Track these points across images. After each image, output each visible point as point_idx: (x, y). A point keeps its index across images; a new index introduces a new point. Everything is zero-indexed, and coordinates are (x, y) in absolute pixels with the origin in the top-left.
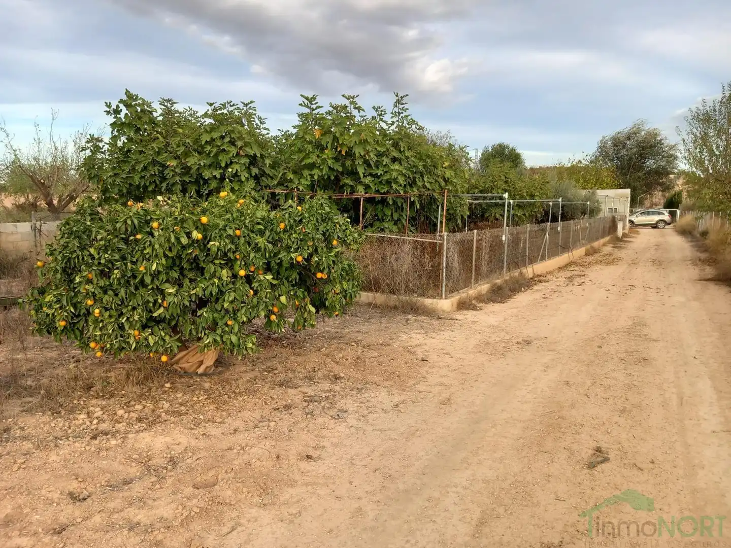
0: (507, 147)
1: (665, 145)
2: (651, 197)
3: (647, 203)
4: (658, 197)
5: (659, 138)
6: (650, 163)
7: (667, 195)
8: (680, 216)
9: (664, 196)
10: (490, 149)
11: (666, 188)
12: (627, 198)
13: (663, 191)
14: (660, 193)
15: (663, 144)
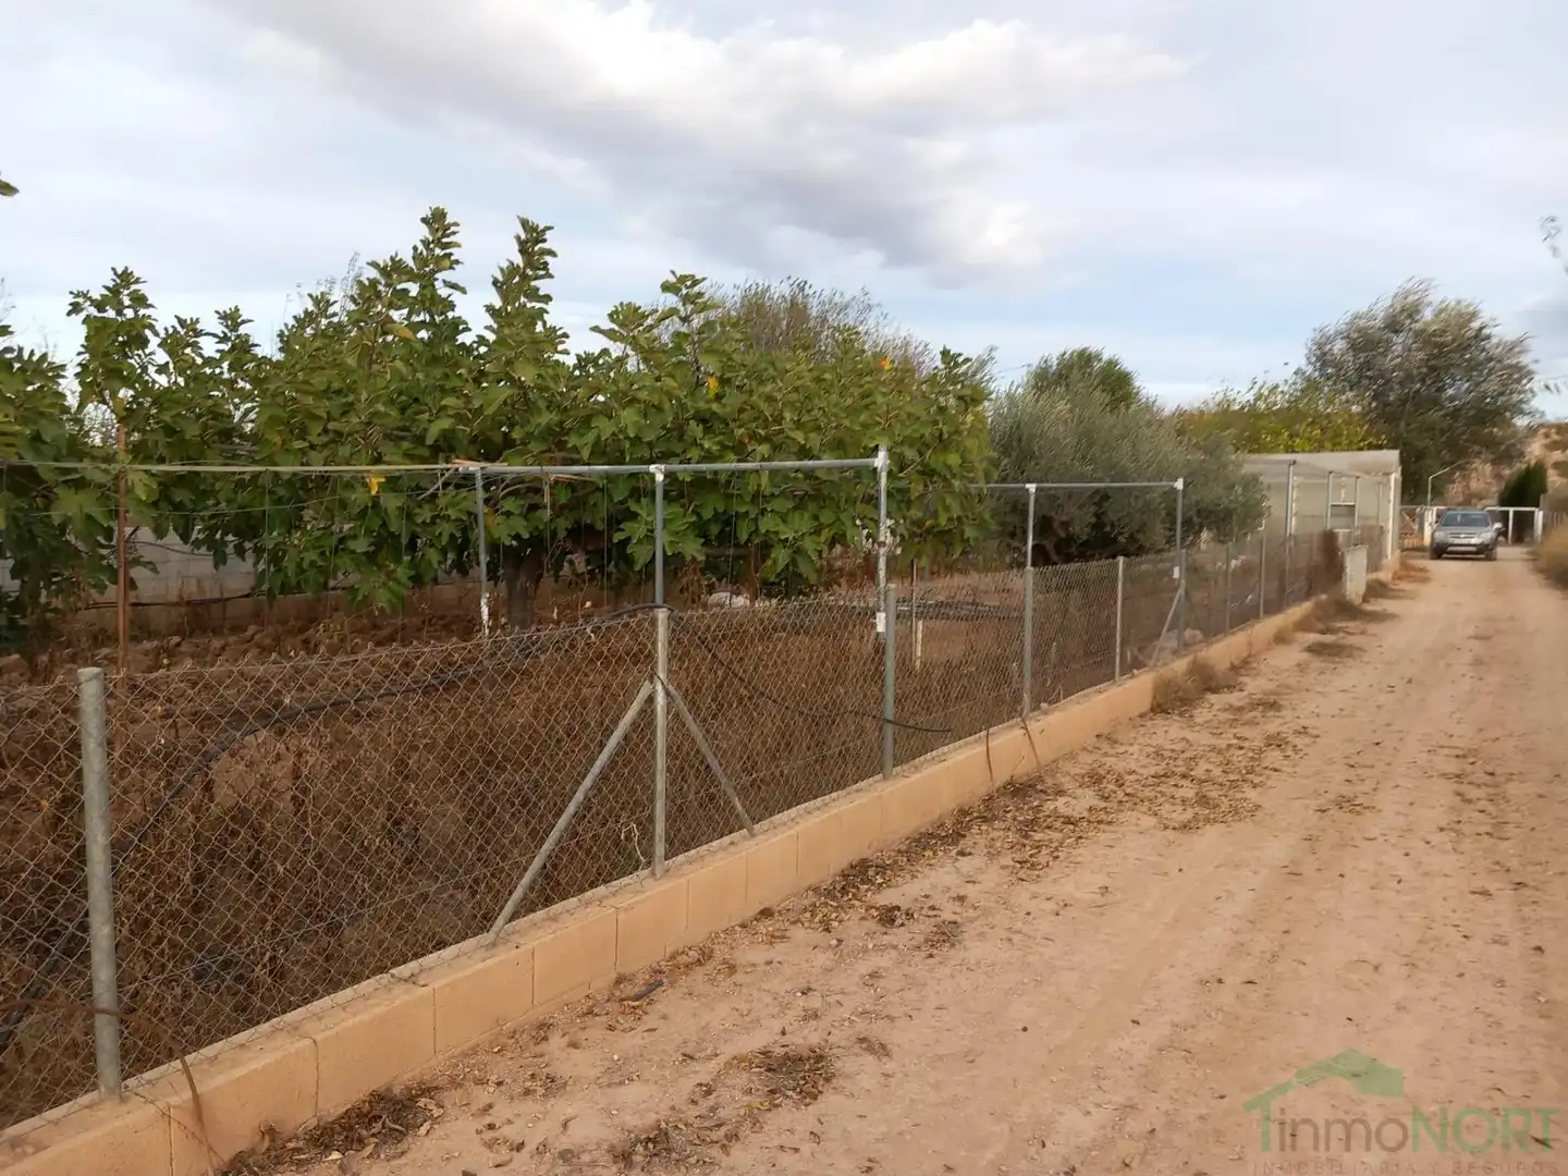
0: (1098, 357)
1: (1494, 341)
2: (1466, 477)
3: (1455, 490)
4: (1483, 476)
5: (1476, 325)
6: (1457, 390)
7: (1507, 472)
8: (1544, 526)
9: (1498, 476)
10: (1055, 362)
11: (1505, 453)
12: (1387, 474)
13: (1493, 462)
14: (1488, 468)
15: (1488, 337)
